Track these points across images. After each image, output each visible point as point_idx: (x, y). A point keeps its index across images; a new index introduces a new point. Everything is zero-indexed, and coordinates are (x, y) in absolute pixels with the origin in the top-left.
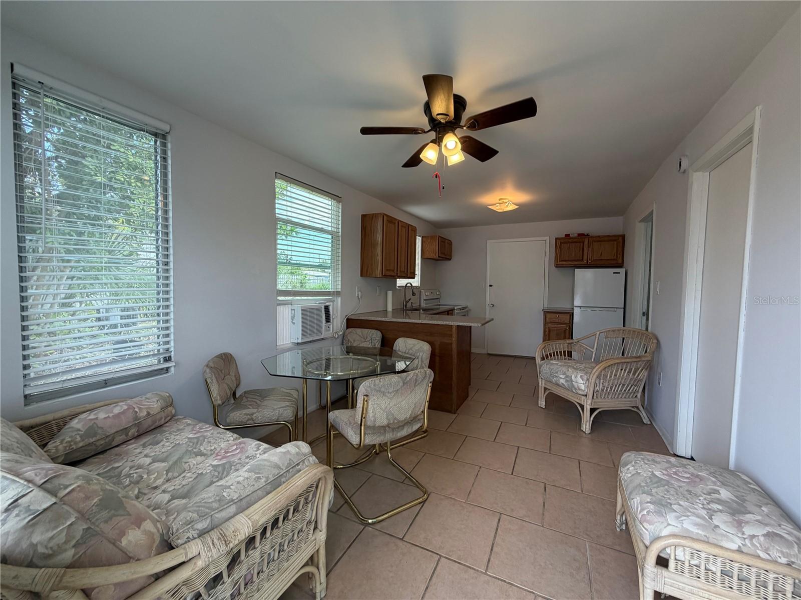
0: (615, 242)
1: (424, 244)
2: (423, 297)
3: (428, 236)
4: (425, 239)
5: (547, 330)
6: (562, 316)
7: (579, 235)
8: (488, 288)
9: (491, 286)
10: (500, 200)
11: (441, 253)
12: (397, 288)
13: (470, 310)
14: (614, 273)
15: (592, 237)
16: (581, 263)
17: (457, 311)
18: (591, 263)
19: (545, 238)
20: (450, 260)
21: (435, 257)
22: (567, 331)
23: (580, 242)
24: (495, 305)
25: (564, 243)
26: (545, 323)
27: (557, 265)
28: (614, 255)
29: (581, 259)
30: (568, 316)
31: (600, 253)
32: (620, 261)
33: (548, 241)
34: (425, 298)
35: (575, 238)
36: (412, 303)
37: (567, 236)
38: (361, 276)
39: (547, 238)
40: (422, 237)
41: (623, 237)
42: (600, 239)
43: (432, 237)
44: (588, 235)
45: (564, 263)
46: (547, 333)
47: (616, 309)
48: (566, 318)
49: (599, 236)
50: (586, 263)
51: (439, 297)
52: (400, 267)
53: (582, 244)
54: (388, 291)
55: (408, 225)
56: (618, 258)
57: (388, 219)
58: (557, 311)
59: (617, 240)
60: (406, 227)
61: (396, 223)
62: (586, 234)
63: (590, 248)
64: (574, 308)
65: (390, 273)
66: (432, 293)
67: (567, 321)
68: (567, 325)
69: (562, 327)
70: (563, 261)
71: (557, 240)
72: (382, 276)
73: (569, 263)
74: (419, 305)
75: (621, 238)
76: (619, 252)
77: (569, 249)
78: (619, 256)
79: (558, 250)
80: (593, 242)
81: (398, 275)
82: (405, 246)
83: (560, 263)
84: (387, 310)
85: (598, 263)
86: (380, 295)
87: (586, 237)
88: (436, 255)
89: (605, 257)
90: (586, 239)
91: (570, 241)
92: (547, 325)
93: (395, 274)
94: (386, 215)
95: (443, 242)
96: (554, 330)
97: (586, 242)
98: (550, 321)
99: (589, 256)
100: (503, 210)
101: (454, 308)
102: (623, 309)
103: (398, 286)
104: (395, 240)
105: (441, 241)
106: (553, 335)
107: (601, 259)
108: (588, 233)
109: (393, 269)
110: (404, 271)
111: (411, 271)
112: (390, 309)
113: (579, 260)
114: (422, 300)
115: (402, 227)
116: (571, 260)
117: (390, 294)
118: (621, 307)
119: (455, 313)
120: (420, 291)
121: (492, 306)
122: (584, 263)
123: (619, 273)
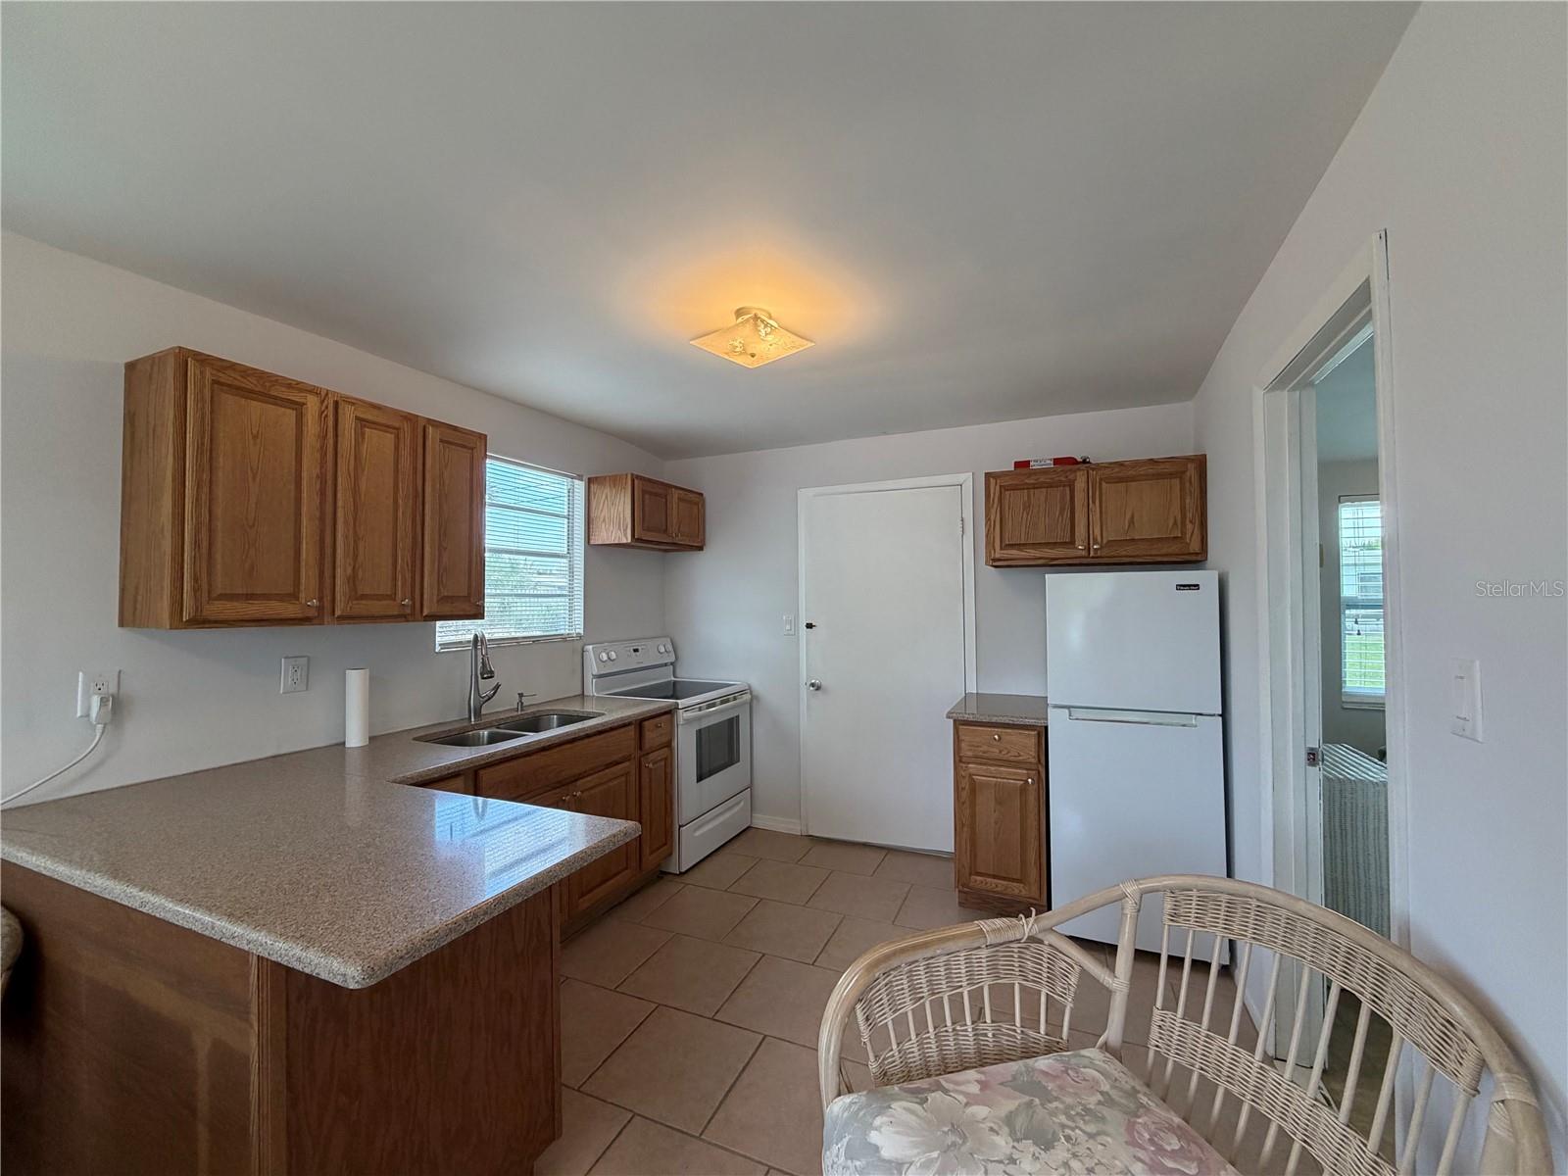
0: (1177, 481)
1: (594, 503)
2: (593, 668)
3: (607, 477)
4: (595, 487)
5: (965, 783)
6: (1013, 736)
7: (1057, 461)
8: (803, 632)
9: (809, 626)
11: (648, 529)
12: (438, 649)
13: (759, 699)
14: (1180, 587)
15: (1098, 467)
16: (1070, 552)
17: (689, 714)
18: (1099, 554)
19: (961, 477)
20: (701, 548)
21: (620, 541)
22: (1032, 792)
23: (1061, 485)
24: (823, 684)
25: (1014, 488)
26: (959, 760)
27: (994, 560)
28: (1175, 523)
29: (1068, 539)
30: (1029, 740)
31: (1128, 516)
32: (1194, 546)
33: (967, 487)
34: (598, 672)
35: (1044, 472)
36: (521, 695)
37: (1022, 465)
38: (122, 624)
39: (966, 478)
40: (590, 481)
41: (1201, 463)
42: (1123, 474)
43: (614, 480)
44: (1084, 462)
45: (1014, 553)
46: (964, 794)
47: (1193, 720)
48: (1024, 745)
49: (1121, 464)
50: (1084, 553)
51: (673, 659)
52: (352, 580)
53: (1068, 489)
54: (347, 671)
55: (421, 424)
56: (1188, 536)
57: (223, 378)
58: (994, 720)
59: (1180, 475)
60: (398, 429)
61: (304, 404)
62: (1079, 460)
63: (1094, 502)
64: (1050, 710)
65: (254, 609)
66: (636, 650)
67: (1030, 754)
68: (1027, 769)
69: (1013, 777)
70: (1011, 546)
71: (992, 481)
72: (178, 622)
73: (1033, 553)
74: (577, 693)
75: (1191, 467)
76: (1189, 515)
77: (1027, 506)
78: (1189, 526)
79: (993, 511)
80: (1104, 484)
81: (338, 613)
82: (396, 502)
83: (997, 556)
84: (344, 743)
85: (1124, 553)
86: (307, 689)
87: (1079, 469)
88: (625, 535)
89: (1144, 531)
90: (1078, 474)
91: (1027, 481)
92: (964, 765)
93: (312, 613)
94: (203, 360)
95: (651, 493)
96: (988, 784)
97: (1080, 484)
98: (970, 754)
99: (1092, 529)
100: (753, 356)
101: (678, 704)
102: (1220, 718)
103: (440, 645)
104: (305, 475)
105: (644, 492)
106: (986, 805)
107: (1133, 540)
108: (1084, 455)
109: (290, 590)
110: (392, 597)
111: (446, 594)
112: (355, 738)
113: (1063, 544)
114: (589, 678)
115: (362, 427)
116: (1034, 545)
117: (356, 682)
118: (1212, 712)
119: (681, 722)
120: (580, 650)
121: (812, 688)
122: (1080, 553)
123: (1196, 587)
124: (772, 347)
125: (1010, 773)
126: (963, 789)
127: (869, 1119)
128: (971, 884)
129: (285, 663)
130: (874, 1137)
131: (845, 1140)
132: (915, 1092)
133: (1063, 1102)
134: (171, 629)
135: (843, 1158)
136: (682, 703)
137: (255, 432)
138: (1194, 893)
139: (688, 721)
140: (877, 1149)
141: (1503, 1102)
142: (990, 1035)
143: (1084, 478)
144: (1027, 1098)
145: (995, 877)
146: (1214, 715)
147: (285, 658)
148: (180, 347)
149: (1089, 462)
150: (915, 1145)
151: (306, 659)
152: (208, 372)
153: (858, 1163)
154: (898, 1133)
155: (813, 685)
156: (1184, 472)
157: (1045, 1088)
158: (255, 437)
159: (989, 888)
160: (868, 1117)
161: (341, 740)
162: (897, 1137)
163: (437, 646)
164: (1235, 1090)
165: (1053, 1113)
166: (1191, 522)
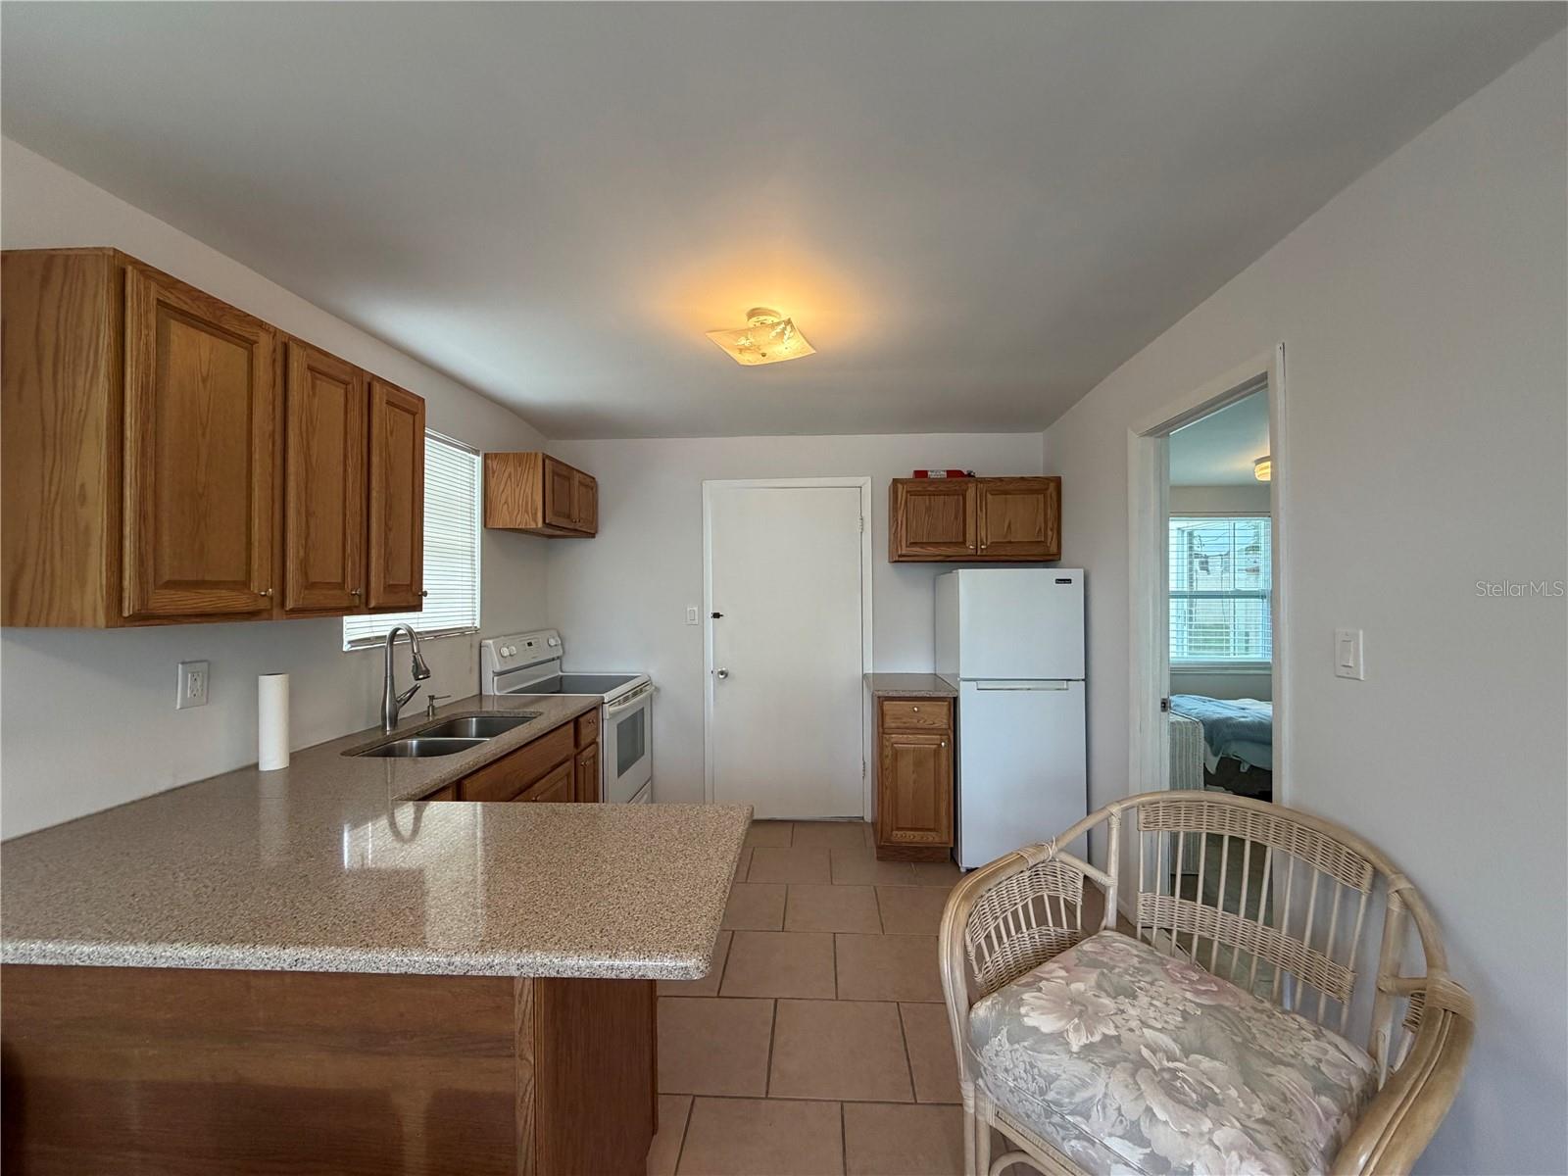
0: (1041, 497)
1: (493, 482)
2: (493, 663)
3: (508, 455)
4: (493, 464)
5: (888, 751)
6: (927, 706)
7: (951, 473)
8: (710, 621)
9: (716, 616)
10: (753, 313)
11: (557, 514)
12: (346, 647)
13: (657, 689)
14: (1059, 581)
15: (983, 481)
16: (961, 551)
17: (612, 709)
18: (984, 553)
19: (860, 481)
20: (593, 535)
21: (534, 526)
22: (944, 753)
23: (955, 493)
24: (730, 672)
25: (917, 493)
26: (884, 732)
27: (895, 556)
28: (1040, 530)
29: (961, 540)
30: (943, 709)
31: (1007, 523)
32: (1053, 549)
33: (867, 490)
34: (498, 669)
35: (934, 481)
36: (432, 698)
37: (921, 474)
39: (866, 483)
40: (486, 457)
41: (1057, 483)
42: (1002, 487)
43: (520, 459)
44: (969, 475)
45: (918, 550)
46: (887, 762)
47: (1065, 685)
48: (939, 715)
49: (1000, 479)
50: (973, 552)
51: (560, 653)
52: (304, 566)
53: (961, 498)
54: (262, 678)
55: (367, 379)
56: (1049, 540)
57: (172, 300)
58: (914, 694)
59: (1043, 491)
60: (346, 384)
61: (256, 342)
62: (966, 473)
63: (981, 510)
64: (962, 683)
65: (206, 600)
66: (530, 644)
67: (942, 722)
68: (941, 735)
69: (926, 742)
70: (914, 544)
71: (900, 486)
72: (117, 617)
73: (932, 550)
74: (474, 694)
75: (1052, 486)
76: (1050, 525)
77: (929, 509)
78: (1050, 533)
79: (900, 513)
80: (989, 496)
81: (290, 604)
82: (345, 471)
83: (904, 552)
84: (256, 766)
85: (1003, 553)
86: (207, 702)
87: (969, 481)
88: (535, 521)
89: (1019, 536)
90: (970, 485)
91: (930, 489)
92: (887, 736)
93: (263, 604)
94: (146, 271)
95: (559, 475)
96: (907, 750)
97: (971, 493)
98: (893, 725)
99: (982, 532)
100: (764, 355)
101: (603, 698)
102: (1083, 683)
103: (349, 642)
104: (256, 431)
105: (555, 473)
106: (906, 766)
107: (1010, 542)
108: (970, 469)
109: (241, 577)
110: (341, 585)
111: (391, 583)
112: (273, 757)
113: (956, 544)
114: (488, 676)
115: (314, 379)
116: (936, 544)
117: (272, 691)
118: (1077, 678)
119: (607, 716)
120: (477, 646)
121: (721, 676)
122: (970, 552)
123: (1069, 581)
124: (788, 348)
125: (926, 739)
126: (887, 756)
127: (1015, 1011)
128: (893, 839)
129: (183, 669)
130: (1029, 1022)
131: (1004, 1032)
132: (1028, 985)
133: (1120, 967)
134: (107, 627)
135: (1007, 1045)
136: (607, 697)
137: (205, 374)
138: (1161, 804)
139: (613, 715)
140: (1035, 1030)
141: (1397, 891)
142: (1037, 937)
143: (974, 489)
144: (1099, 970)
145: (912, 829)
146: (1078, 680)
147: (183, 663)
148: (115, 250)
149: (973, 476)
150: (1060, 1019)
151: (205, 664)
152: (154, 286)
153: (1026, 1044)
154: (1042, 1014)
155: (722, 673)
156: (1047, 489)
157: (1102, 961)
158: (204, 381)
159: (908, 840)
160: (1014, 1010)
161: (252, 762)
162: (1044, 1017)
163: (345, 643)
164: (1206, 935)
165: (1120, 975)
166: (1052, 530)
